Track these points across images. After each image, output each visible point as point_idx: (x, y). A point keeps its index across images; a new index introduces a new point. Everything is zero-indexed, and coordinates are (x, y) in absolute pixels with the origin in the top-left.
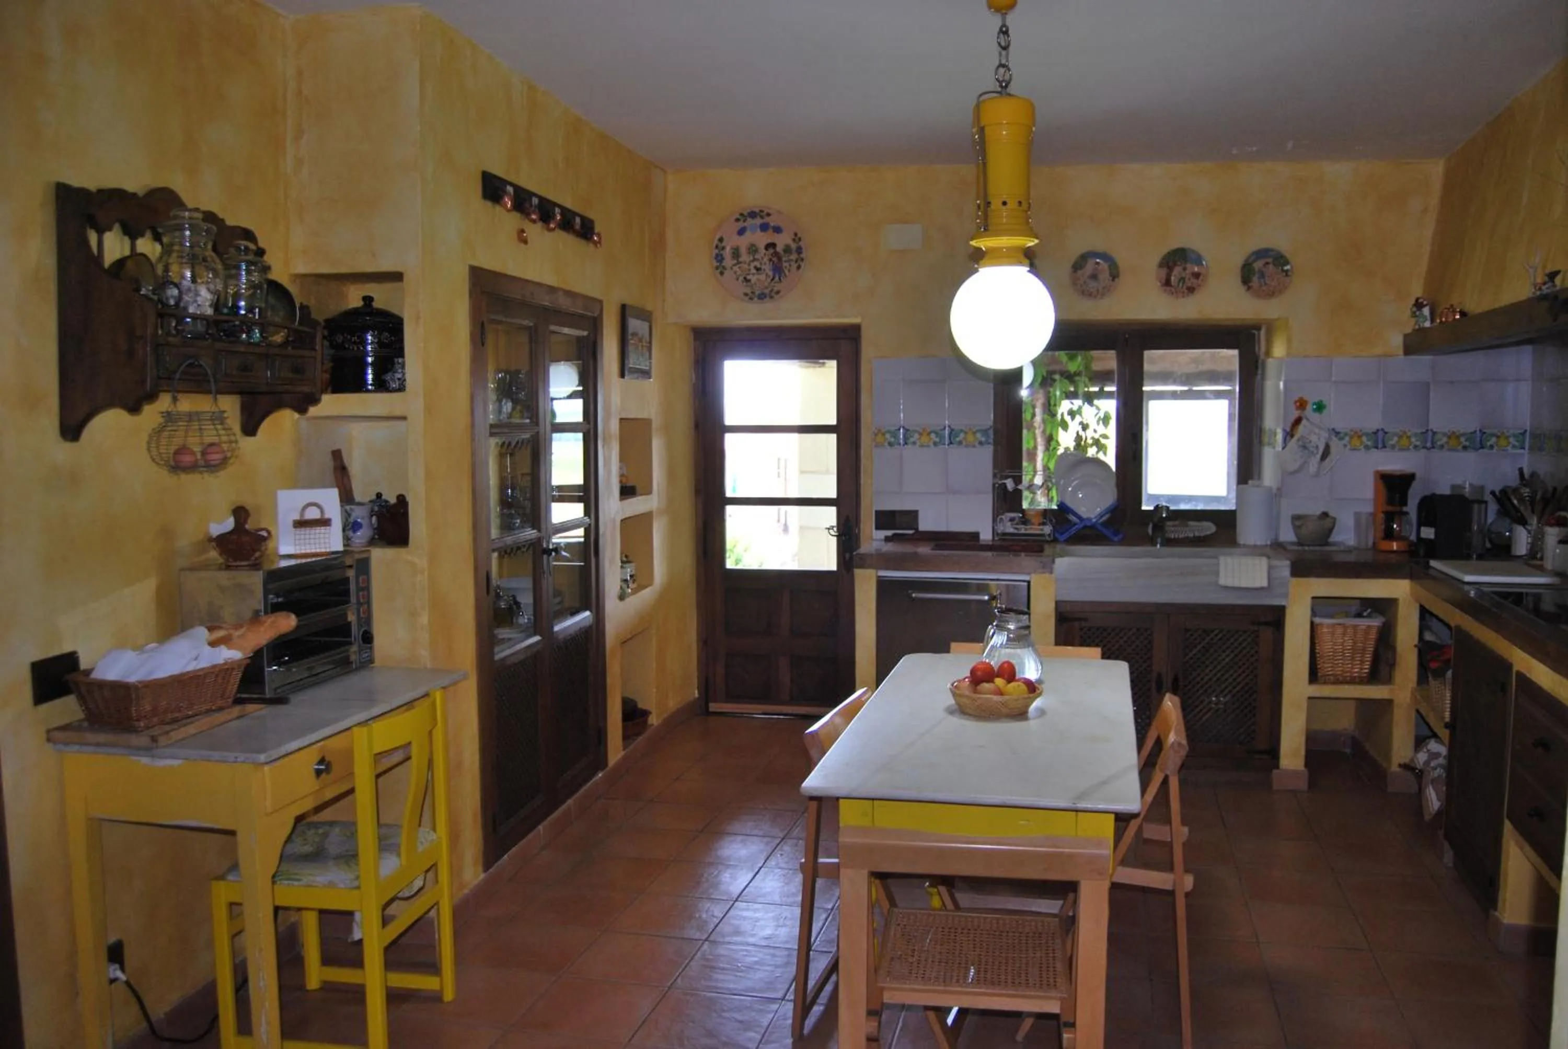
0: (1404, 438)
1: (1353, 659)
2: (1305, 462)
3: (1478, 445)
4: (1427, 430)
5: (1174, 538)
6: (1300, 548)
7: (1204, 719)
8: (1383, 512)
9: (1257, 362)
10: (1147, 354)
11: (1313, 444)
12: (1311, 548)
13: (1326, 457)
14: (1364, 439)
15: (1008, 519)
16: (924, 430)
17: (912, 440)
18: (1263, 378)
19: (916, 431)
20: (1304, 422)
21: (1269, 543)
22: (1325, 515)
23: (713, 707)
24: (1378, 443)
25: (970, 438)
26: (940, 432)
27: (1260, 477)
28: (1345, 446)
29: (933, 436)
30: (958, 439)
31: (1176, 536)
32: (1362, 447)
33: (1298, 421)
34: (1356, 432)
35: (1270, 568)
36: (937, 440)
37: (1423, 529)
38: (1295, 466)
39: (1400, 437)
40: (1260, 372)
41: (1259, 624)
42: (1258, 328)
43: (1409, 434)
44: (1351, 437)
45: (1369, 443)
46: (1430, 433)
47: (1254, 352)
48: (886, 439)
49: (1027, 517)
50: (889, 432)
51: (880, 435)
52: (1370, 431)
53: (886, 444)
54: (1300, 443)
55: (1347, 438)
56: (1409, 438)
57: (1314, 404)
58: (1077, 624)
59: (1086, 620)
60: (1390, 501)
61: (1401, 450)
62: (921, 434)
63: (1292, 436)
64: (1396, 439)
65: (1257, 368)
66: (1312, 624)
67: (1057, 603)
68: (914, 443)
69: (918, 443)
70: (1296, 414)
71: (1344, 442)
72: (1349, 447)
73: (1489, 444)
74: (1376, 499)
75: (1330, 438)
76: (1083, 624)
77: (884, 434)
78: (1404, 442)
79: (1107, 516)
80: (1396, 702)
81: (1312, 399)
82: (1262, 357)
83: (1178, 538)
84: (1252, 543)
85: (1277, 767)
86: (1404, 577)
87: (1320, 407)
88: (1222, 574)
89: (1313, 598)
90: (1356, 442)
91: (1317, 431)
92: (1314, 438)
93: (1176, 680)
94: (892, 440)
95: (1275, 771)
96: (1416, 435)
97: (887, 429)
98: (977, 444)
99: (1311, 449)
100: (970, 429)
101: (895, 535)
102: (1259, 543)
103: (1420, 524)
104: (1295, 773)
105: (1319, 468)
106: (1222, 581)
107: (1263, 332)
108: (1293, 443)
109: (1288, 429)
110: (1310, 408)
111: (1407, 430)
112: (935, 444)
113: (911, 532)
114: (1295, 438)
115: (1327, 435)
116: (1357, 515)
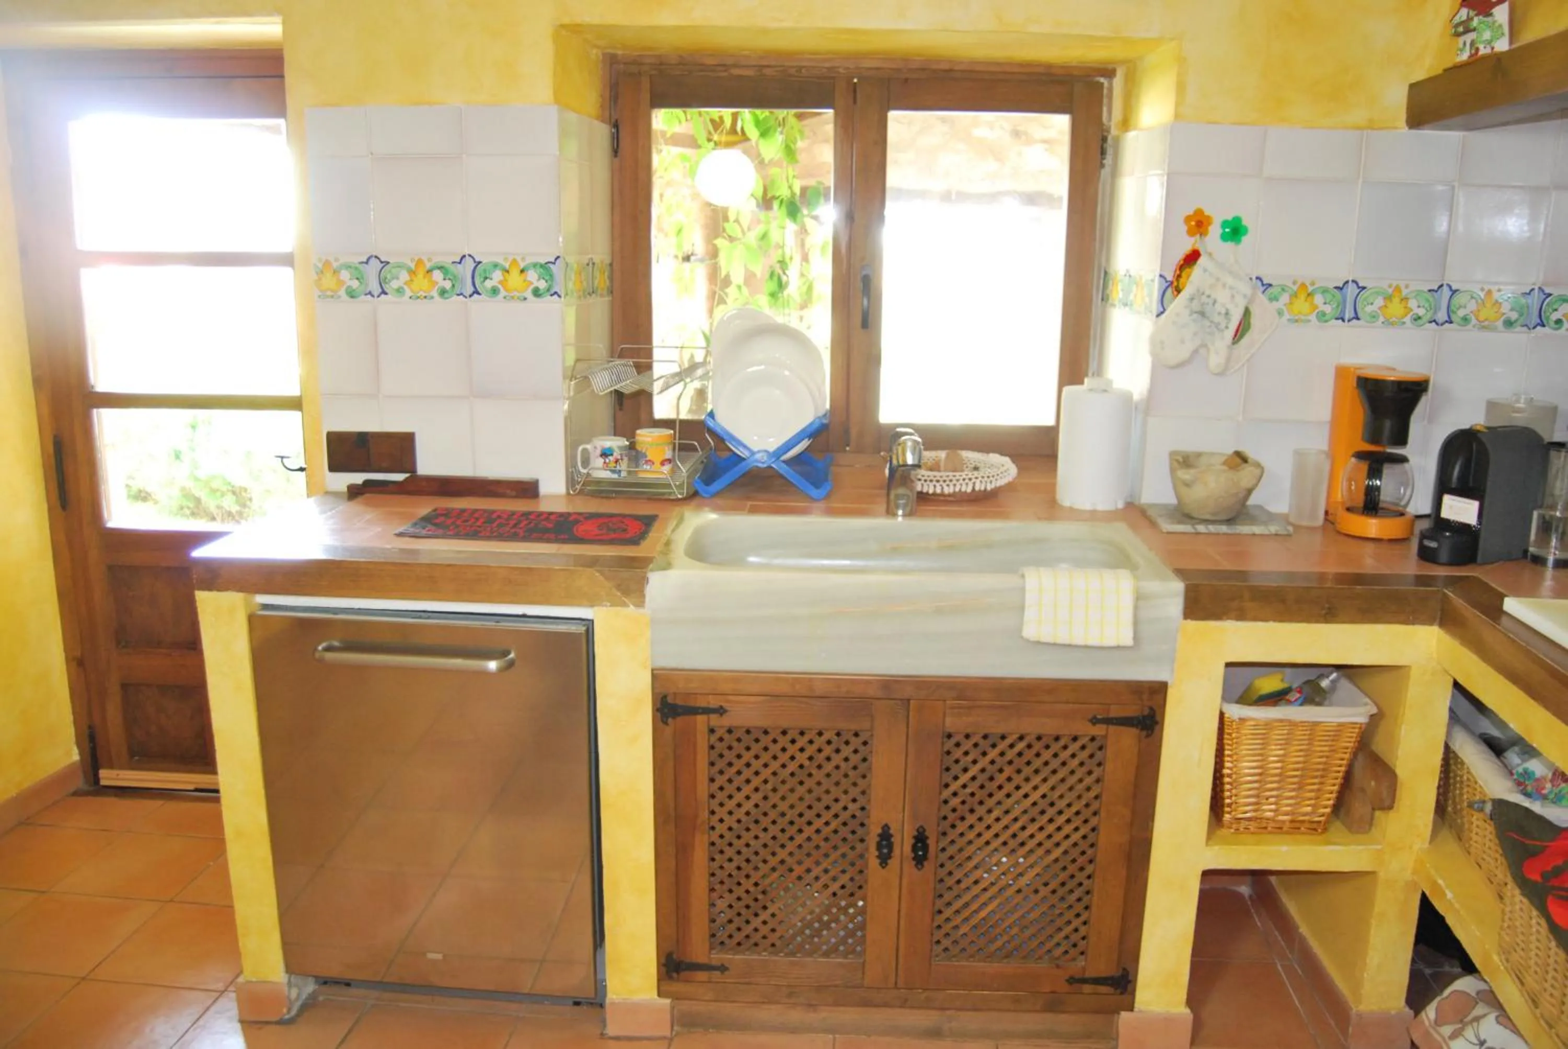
0: (1396, 300)
1: (1301, 787)
2: (1204, 345)
3: (1535, 320)
4: (1441, 286)
5: (934, 494)
6: (1187, 528)
7: (983, 914)
8: (1353, 456)
9: (1104, 139)
10: (894, 116)
11: (1218, 307)
12: (1212, 528)
13: (1242, 337)
14: (1318, 299)
15: (598, 452)
16: (420, 262)
17: (395, 284)
18: (1115, 173)
19: (400, 266)
20: (1202, 261)
21: (1120, 505)
22: (1241, 458)
23: (108, 777)
24: (1343, 311)
25: (515, 279)
26: (452, 268)
27: (1099, 372)
28: (1280, 313)
29: (438, 275)
30: (489, 284)
31: (938, 491)
32: (1313, 317)
33: (1192, 258)
34: (1303, 285)
35: (1139, 598)
36: (448, 285)
37: (1447, 499)
38: (1184, 353)
39: (1388, 298)
40: (1108, 161)
41: (1108, 721)
42: (1110, 73)
43: (1405, 292)
44: (1295, 295)
45: (1328, 309)
46: (1446, 292)
47: (1101, 123)
48: (342, 283)
49: (638, 447)
50: (348, 267)
51: (329, 275)
52: (1331, 285)
53: (342, 292)
54: (1195, 305)
55: (1285, 298)
56: (1405, 299)
57: (1225, 224)
58: (701, 719)
59: (721, 711)
60: (1374, 436)
61: (1388, 323)
62: (412, 273)
63: (1178, 291)
64: (1379, 302)
65: (1103, 152)
66: (1222, 715)
67: (657, 676)
68: (400, 291)
69: (408, 293)
70: (1186, 245)
71: (1280, 304)
72: (1287, 316)
73: (1555, 316)
74: (1335, 422)
75: (1251, 300)
76: (714, 720)
77: (336, 272)
78: (1396, 308)
79: (805, 444)
80: (1382, 875)
81: (1218, 216)
82: (1114, 131)
83: (942, 495)
84: (1088, 507)
85: (1131, 1008)
86: (1429, 622)
87: (1235, 231)
88: (1029, 614)
89: (1229, 665)
90: (1302, 305)
91: (1230, 281)
92: (1222, 296)
93: (920, 840)
94: (355, 284)
95: (1124, 1015)
96: (1419, 293)
97: (343, 260)
98: (529, 294)
99: (1217, 319)
100: (514, 262)
101: (367, 483)
102: (1100, 507)
103: (1443, 487)
104: (1168, 1021)
105: (1228, 359)
106: (1030, 631)
107: (1118, 83)
108: (1178, 305)
109: (1170, 277)
110: (1215, 231)
111: (1402, 284)
112: (443, 293)
113: (399, 477)
114: (1185, 294)
115: (1248, 292)
116: (1299, 455)
